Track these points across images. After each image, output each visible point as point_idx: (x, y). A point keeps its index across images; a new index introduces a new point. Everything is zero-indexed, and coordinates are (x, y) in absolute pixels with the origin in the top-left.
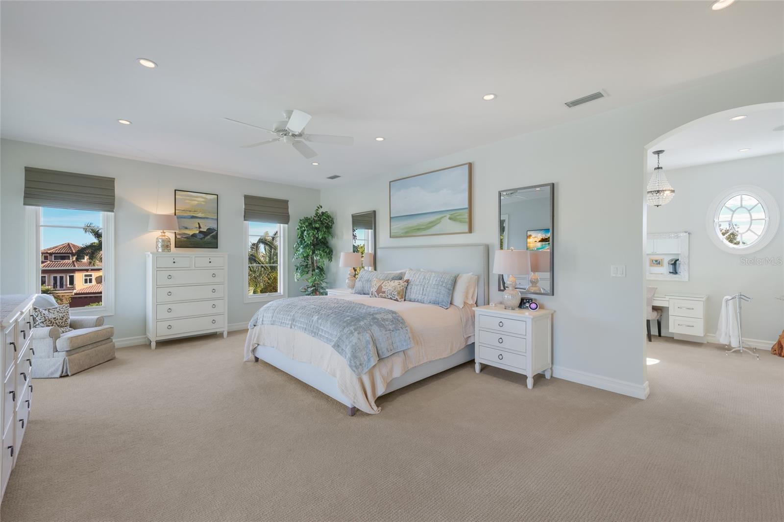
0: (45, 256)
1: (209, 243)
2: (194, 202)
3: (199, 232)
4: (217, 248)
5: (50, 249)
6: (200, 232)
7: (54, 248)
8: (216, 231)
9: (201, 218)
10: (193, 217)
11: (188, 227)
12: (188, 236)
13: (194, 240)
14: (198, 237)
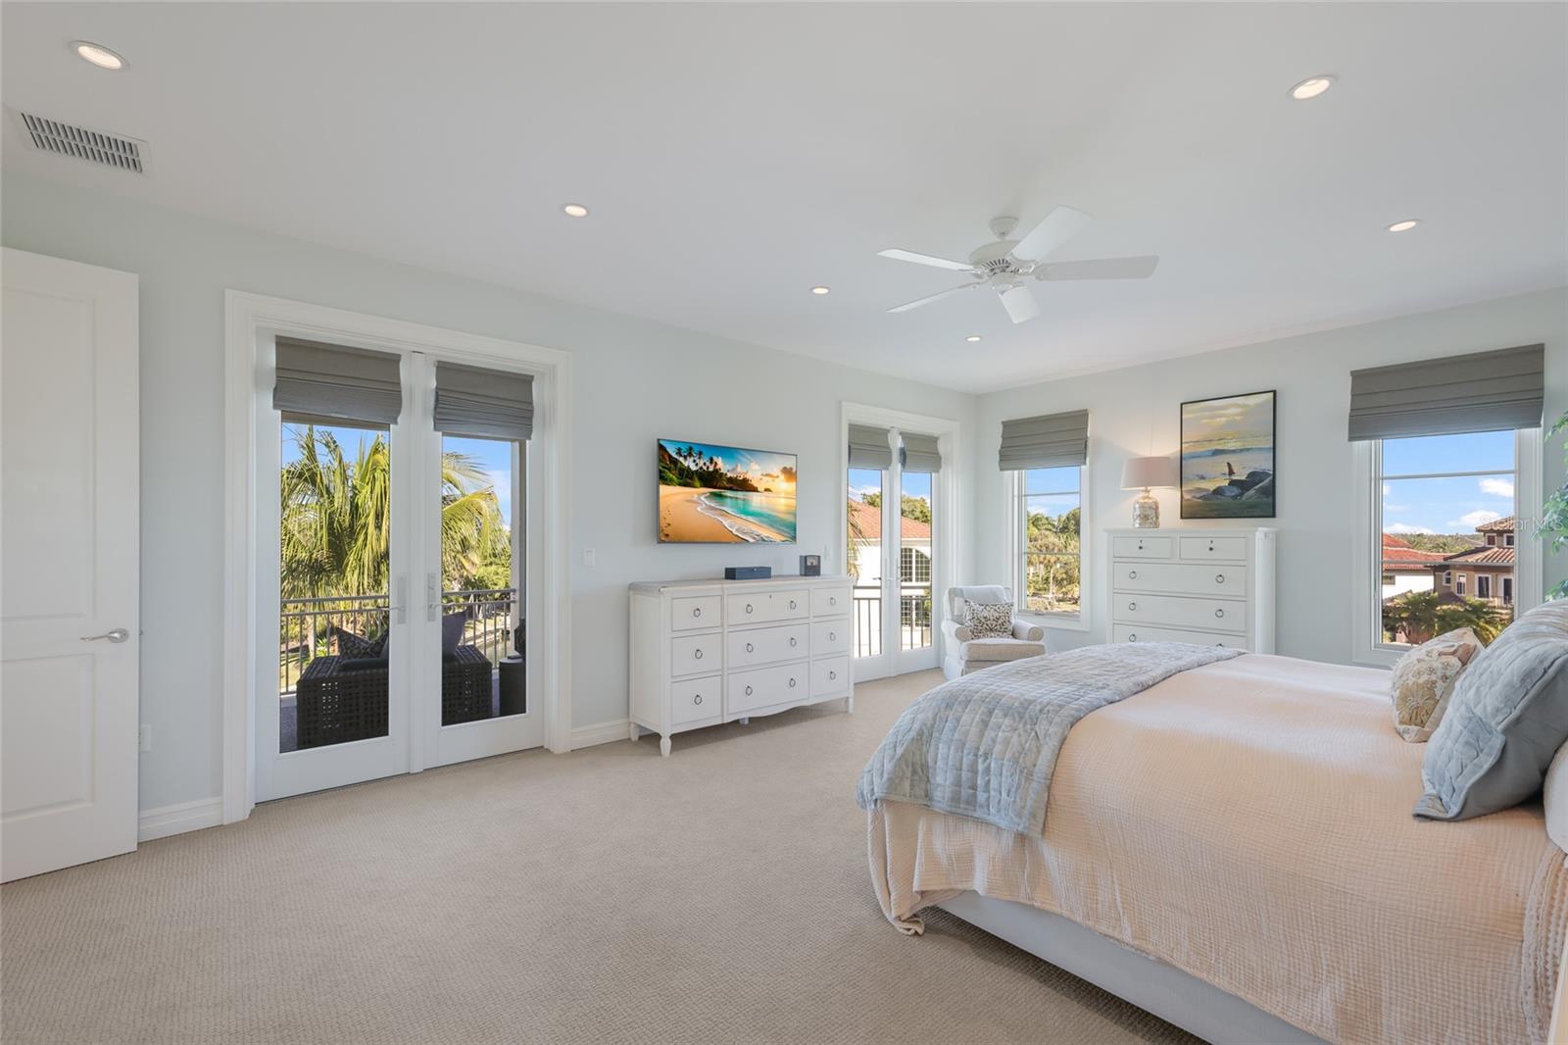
1: (1252, 506)
2: (1218, 420)
3: (1229, 484)
4: (1273, 515)
6: (1233, 483)
8: (1271, 477)
9: (1234, 451)
10: (1216, 452)
11: (1205, 476)
12: (1205, 493)
13: (1219, 502)
14: (1228, 494)
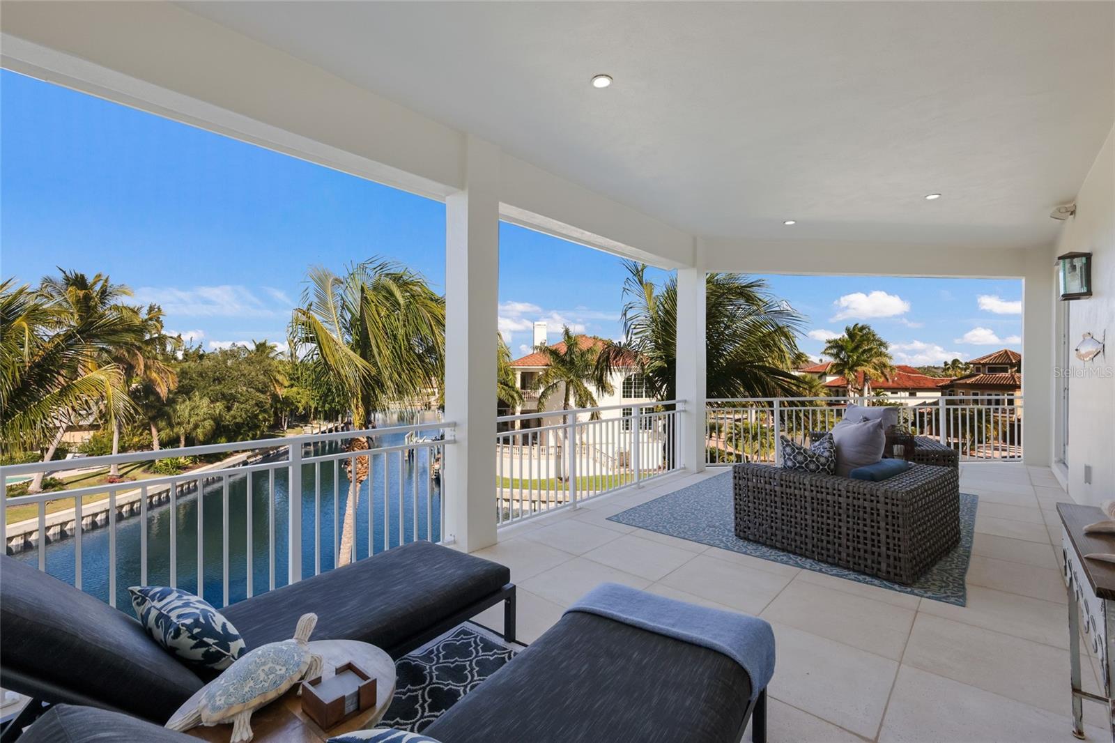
0: (977, 368)
5: (983, 359)
7: (987, 358)
